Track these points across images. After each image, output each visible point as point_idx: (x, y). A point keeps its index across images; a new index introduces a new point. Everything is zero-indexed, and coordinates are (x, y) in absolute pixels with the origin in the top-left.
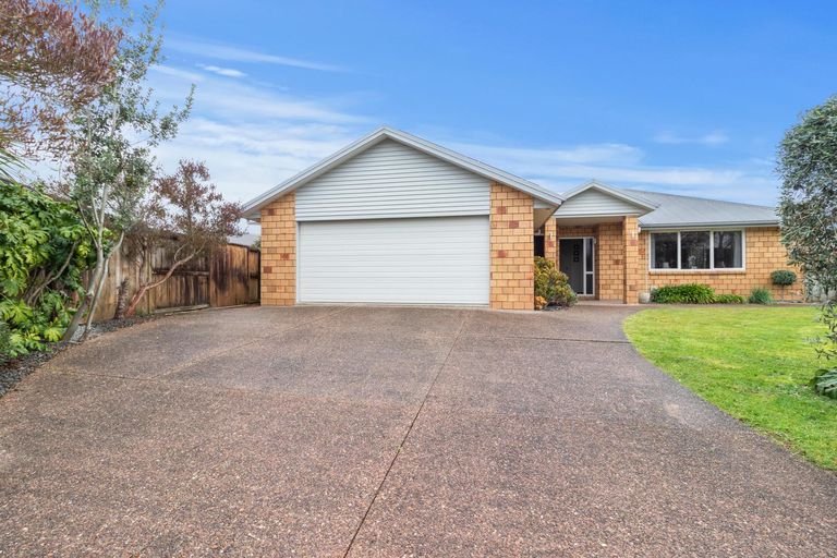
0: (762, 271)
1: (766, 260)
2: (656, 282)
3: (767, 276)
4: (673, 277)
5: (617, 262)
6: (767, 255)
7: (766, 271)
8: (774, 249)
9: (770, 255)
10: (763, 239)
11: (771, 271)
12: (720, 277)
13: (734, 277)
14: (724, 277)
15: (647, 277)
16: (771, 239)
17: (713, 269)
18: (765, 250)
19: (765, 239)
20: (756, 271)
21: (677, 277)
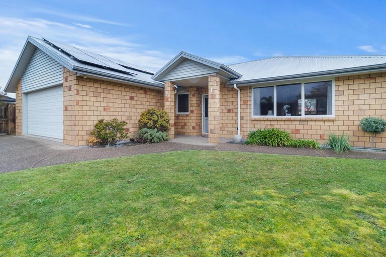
0: (351, 118)
1: (356, 108)
2: (256, 126)
3: (357, 123)
4: (269, 123)
5: (229, 111)
6: (356, 102)
7: (356, 118)
8: (367, 96)
9: (361, 102)
10: (352, 87)
11: (361, 118)
12: (310, 123)
13: (322, 123)
14: (313, 123)
15: (249, 122)
16: (362, 86)
17: (303, 116)
18: (355, 97)
19: (356, 87)
20: (346, 118)
21: (272, 123)
